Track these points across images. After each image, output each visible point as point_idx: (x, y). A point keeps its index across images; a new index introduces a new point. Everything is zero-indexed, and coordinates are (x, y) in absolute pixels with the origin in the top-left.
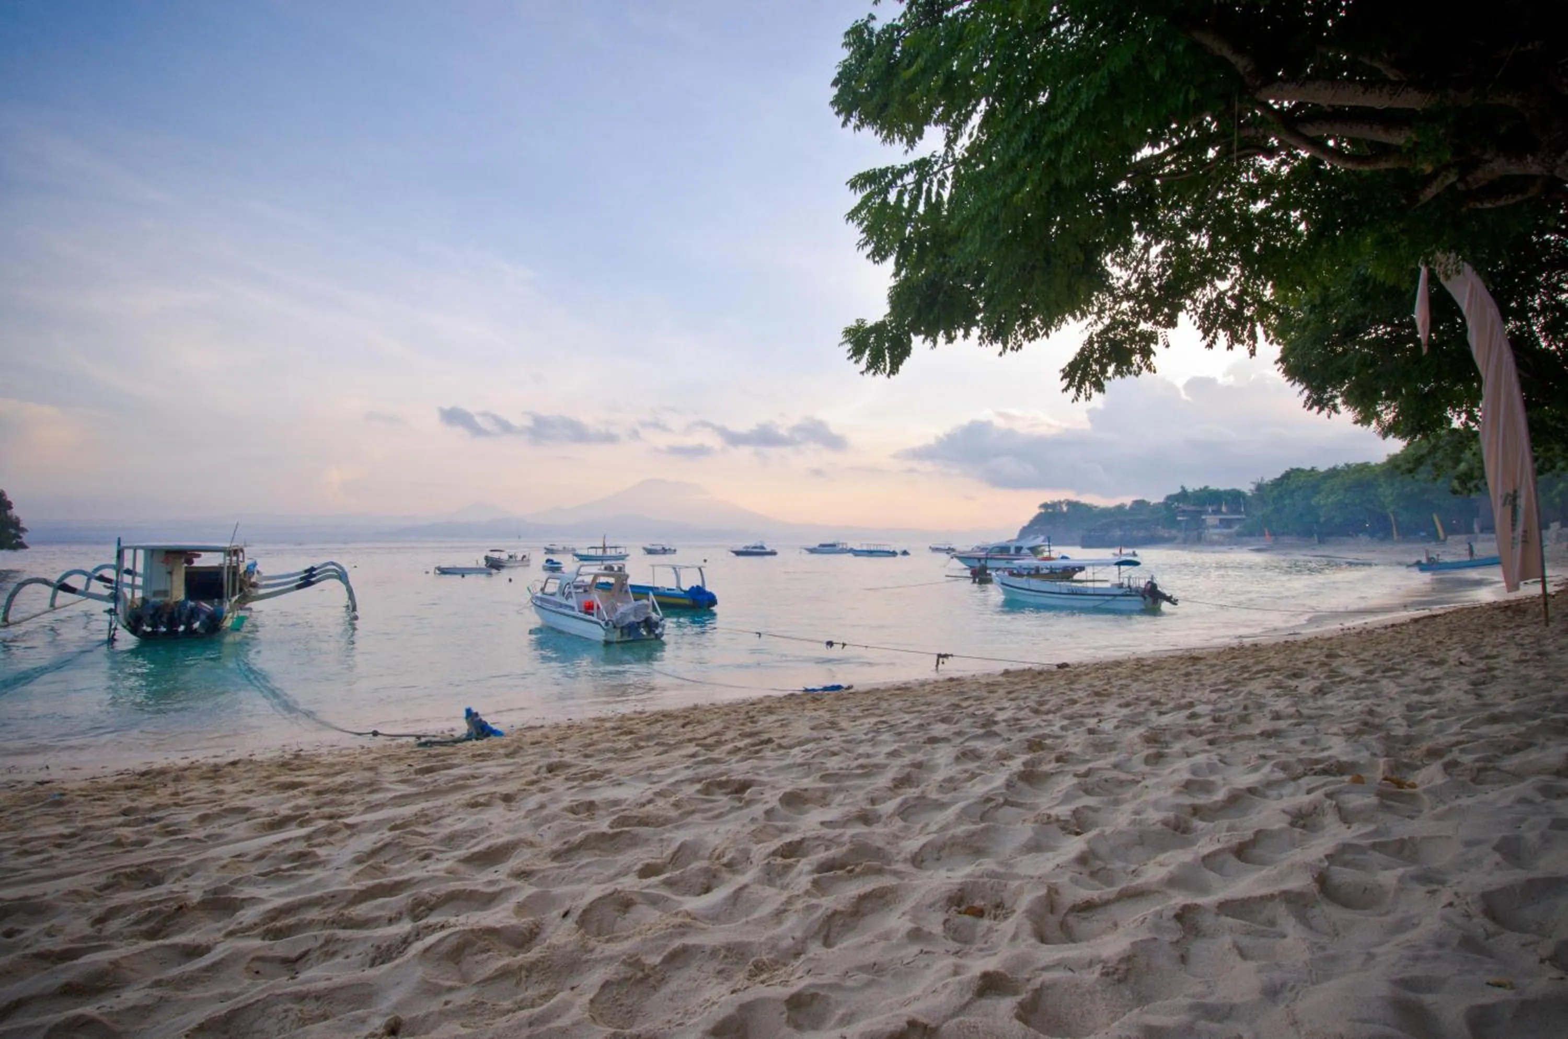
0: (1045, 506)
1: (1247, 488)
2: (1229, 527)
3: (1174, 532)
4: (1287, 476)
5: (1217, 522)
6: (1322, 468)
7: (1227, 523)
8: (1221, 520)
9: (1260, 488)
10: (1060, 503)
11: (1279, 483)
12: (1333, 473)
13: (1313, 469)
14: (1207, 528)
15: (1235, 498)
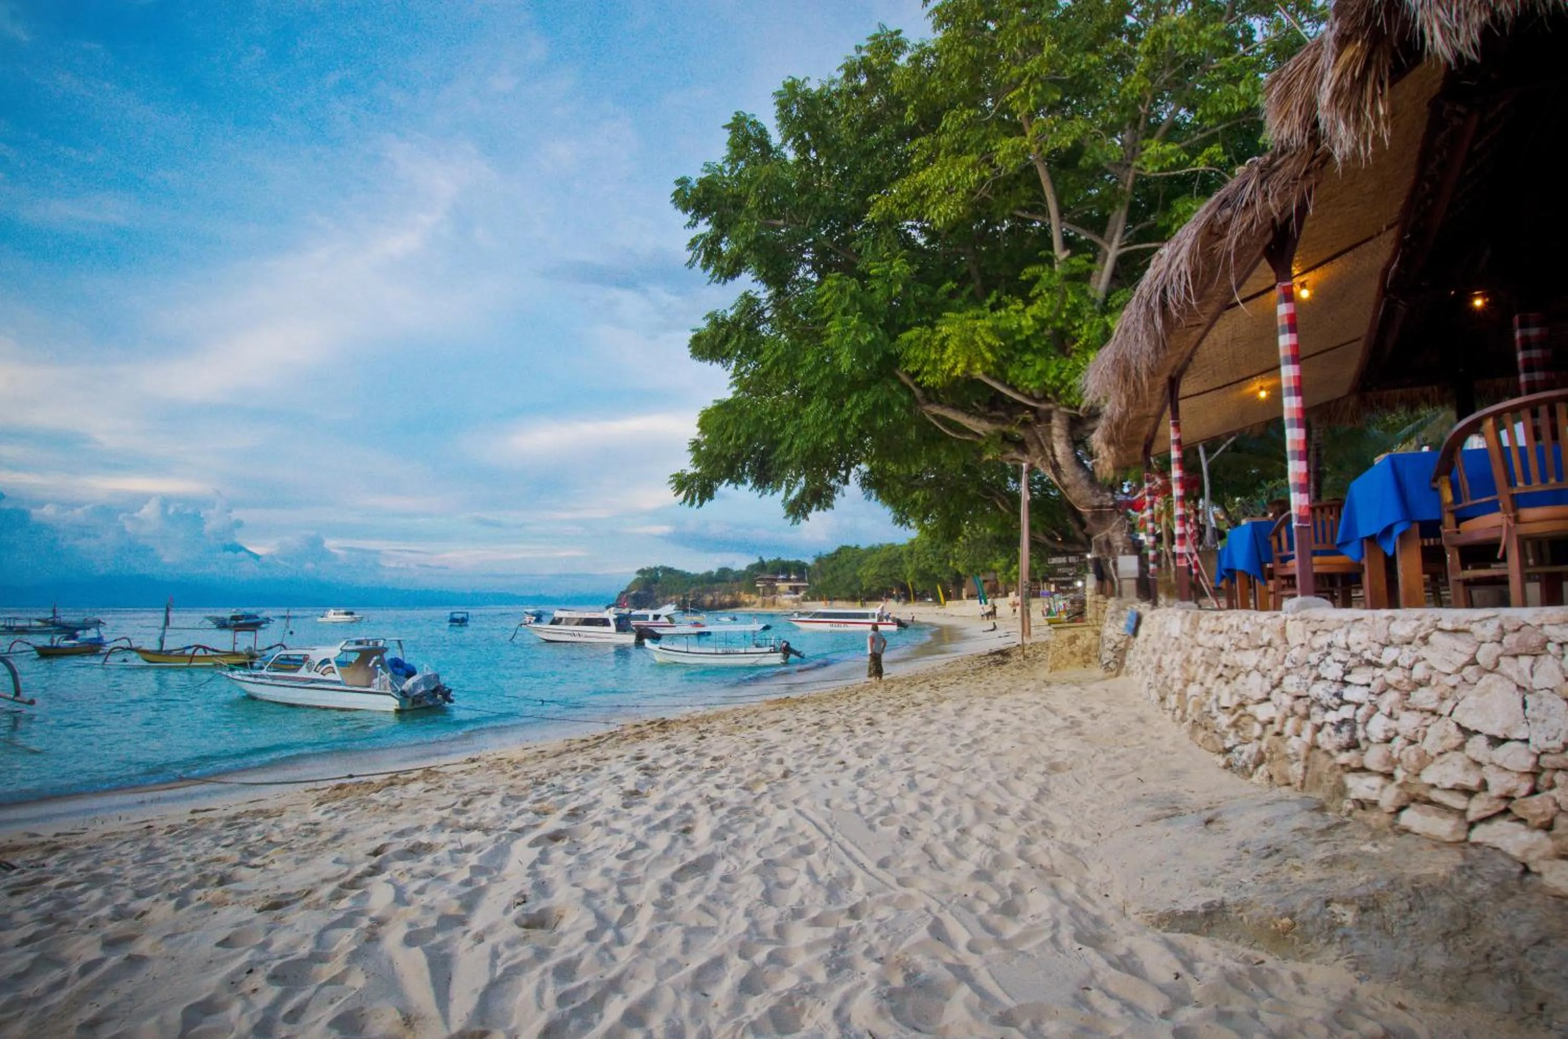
0: (642, 572)
1: (809, 561)
2: (797, 593)
3: (754, 597)
4: (839, 552)
5: (787, 589)
6: (864, 546)
7: (796, 590)
8: (791, 588)
9: (819, 560)
10: (656, 569)
11: (833, 557)
12: (872, 550)
13: (857, 547)
14: (780, 593)
15: (800, 569)
